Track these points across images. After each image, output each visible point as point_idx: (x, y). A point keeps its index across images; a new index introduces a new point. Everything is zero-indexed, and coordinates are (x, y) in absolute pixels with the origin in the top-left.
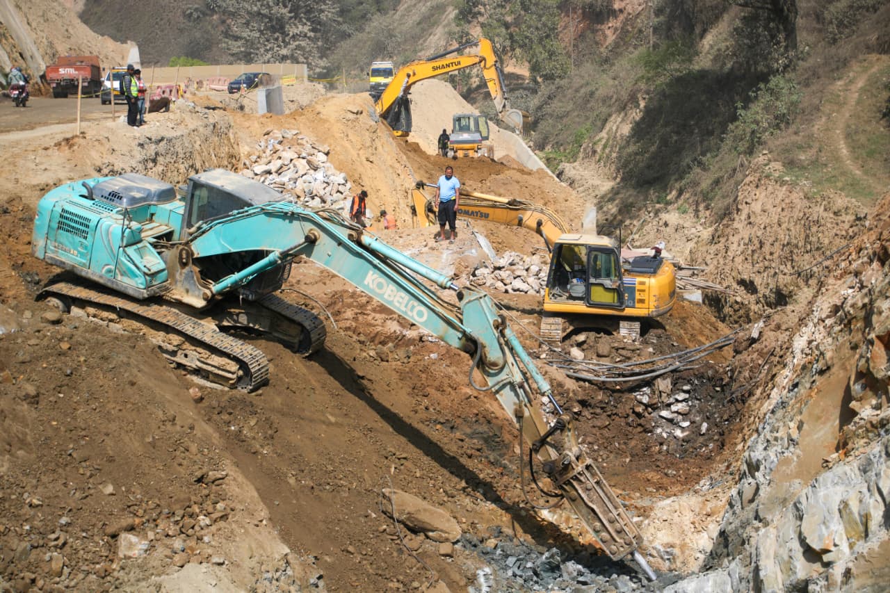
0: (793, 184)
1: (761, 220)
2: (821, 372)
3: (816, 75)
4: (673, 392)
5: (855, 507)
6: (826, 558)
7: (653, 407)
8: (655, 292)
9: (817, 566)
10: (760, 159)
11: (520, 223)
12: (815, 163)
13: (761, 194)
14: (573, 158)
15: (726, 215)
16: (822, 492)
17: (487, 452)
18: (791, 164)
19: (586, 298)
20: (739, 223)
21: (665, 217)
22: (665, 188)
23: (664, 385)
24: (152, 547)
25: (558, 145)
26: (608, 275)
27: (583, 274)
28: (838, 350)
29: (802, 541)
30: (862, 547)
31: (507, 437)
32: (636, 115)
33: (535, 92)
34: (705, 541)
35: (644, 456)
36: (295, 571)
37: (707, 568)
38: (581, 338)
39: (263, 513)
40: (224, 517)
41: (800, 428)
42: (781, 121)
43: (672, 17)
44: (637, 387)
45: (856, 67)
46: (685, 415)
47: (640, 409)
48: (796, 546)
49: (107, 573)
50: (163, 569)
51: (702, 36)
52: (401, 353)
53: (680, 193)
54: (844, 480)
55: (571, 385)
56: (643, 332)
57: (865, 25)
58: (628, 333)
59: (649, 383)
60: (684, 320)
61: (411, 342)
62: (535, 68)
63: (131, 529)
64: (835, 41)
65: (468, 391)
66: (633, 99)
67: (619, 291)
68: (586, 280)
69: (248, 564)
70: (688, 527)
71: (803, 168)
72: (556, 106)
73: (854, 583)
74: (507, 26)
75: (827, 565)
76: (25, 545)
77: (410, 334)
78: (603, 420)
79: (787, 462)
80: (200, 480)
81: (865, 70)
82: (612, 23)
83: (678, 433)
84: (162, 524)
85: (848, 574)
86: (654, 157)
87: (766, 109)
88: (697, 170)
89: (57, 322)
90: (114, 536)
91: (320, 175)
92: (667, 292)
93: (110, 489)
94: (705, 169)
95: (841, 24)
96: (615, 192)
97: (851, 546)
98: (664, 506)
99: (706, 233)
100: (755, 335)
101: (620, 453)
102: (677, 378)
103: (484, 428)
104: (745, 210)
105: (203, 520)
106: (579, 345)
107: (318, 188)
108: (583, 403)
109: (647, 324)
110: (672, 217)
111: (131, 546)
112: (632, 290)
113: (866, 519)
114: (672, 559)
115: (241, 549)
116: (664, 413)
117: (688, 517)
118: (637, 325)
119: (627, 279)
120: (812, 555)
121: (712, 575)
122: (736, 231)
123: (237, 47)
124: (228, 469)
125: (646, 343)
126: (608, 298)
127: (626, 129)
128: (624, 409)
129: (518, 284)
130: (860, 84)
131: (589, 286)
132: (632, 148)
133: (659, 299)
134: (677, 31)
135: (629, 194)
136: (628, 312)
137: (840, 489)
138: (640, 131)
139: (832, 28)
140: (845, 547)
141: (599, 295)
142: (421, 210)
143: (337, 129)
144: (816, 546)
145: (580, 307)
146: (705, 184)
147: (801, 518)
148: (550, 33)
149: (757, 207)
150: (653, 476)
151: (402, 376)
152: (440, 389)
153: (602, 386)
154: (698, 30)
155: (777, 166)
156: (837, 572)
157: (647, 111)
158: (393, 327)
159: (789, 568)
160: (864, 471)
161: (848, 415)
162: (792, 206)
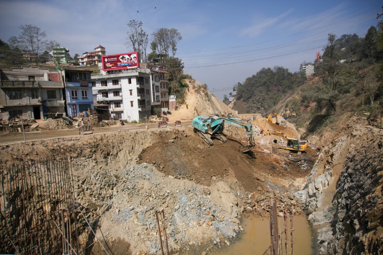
0: (332, 132)
1: (327, 137)
2: (322, 160)
3: (338, 115)
4: (304, 162)
5: (323, 182)
6: (318, 189)
7: (301, 164)
8: (304, 147)
9: (317, 191)
10: (327, 128)
11: (283, 136)
12: (336, 129)
13: (327, 133)
14: (301, 127)
15: (321, 136)
16: (318, 179)
17: (272, 169)
18: (332, 129)
19: (293, 148)
20: (323, 137)
21: (313, 136)
22: (314, 132)
23: (303, 161)
24: (217, 178)
25: (299, 125)
26: (296, 144)
27: (292, 144)
28: (325, 157)
29: (315, 186)
30: (324, 188)
31: (276, 167)
32: (310, 121)
33: (296, 118)
34: (304, 185)
35: (299, 172)
36: (238, 184)
37: (303, 189)
38: (291, 153)
39: (234, 175)
40: (228, 175)
41: (318, 169)
42: (331, 122)
43: (318, 106)
44: (298, 161)
45: (345, 114)
46: (306, 166)
47: (299, 165)
48: (314, 187)
49: (210, 182)
50: (217, 182)
51: (323, 109)
52: (261, 154)
53: (316, 133)
54: (322, 178)
55: (288, 160)
56: (302, 153)
57: (349, 108)
58: (299, 153)
59: (300, 161)
60: (310, 152)
61: (263, 153)
62: (296, 114)
63: (214, 176)
64: (344, 110)
65: (270, 160)
66: (310, 119)
67: (298, 147)
68: (293, 145)
69: (230, 182)
70: (301, 183)
71: (334, 129)
72: (299, 120)
73: (322, 194)
74: (293, 108)
75: (319, 191)
76: (199, 177)
77: (262, 151)
78: (293, 166)
79: (315, 174)
80: (225, 170)
81: (347, 114)
82: (309, 108)
83: (305, 169)
84: (219, 176)
85: (321, 192)
86: (312, 127)
87: (329, 120)
88: (318, 129)
89: (209, 147)
90: (212, 177)
91: (257, 129)
92: (306, 147)
93: (212, 170)
94: (319, 129)
95: (345, 107)
96: (306, 132)
97: (323, 188)
98: (298, 179)
99: (318, 139)
100: (318, 154)
101: (295, 171)
102: (305, 160)
103: (272, 166)
104: (324, 136)
105: (225, 175)
106: (291, 155)
107: (256, 131)
108: (289, 163)
109: (303, 152)
110: (314, 136)
111: (214, 178)
112: (300, 147)
113: (325, 184)
114: (298, 187)
115: (229, 180)
116: (303, 165)
117: (301, 181)
118: (301, 152)
119: (299, 145)
120: (317, 189)
121: (303, 191)
122: (322, 139)
123: (253, 111)
124: (230, 168)
125: (302, 155)
126: (296, 148)
127: (308, 123)
128: (296, 164)
129: (284, 145)
130: (346, 116)
131: (293, 146)
132: (309, 126)
133: (305, 148)
134: (319, 109)
135: (308, 133)
136: (300, 150)
137: (321, 179)
138: (310, 123)
139: (343, 108)
140: (322, 188)
141: (295, 147)
142: (268, 134)
143: (260, 122)
144: (317, 187)
145: (292, 149)
146: (319, 132)
147: (315, 183)
148: (299, 109)
149: (326, 135)
150: (300, 175)
151: (260, 157)
152: (266, 160)
153: (293, 161)
154: (322, 108)
155: (330, 129)
156: (320, 192)
157: (312, 120)
158: (260, 150)
159: (313, 191)
160: (325, 176)
161: (325, 167)
162: (331, 135)
